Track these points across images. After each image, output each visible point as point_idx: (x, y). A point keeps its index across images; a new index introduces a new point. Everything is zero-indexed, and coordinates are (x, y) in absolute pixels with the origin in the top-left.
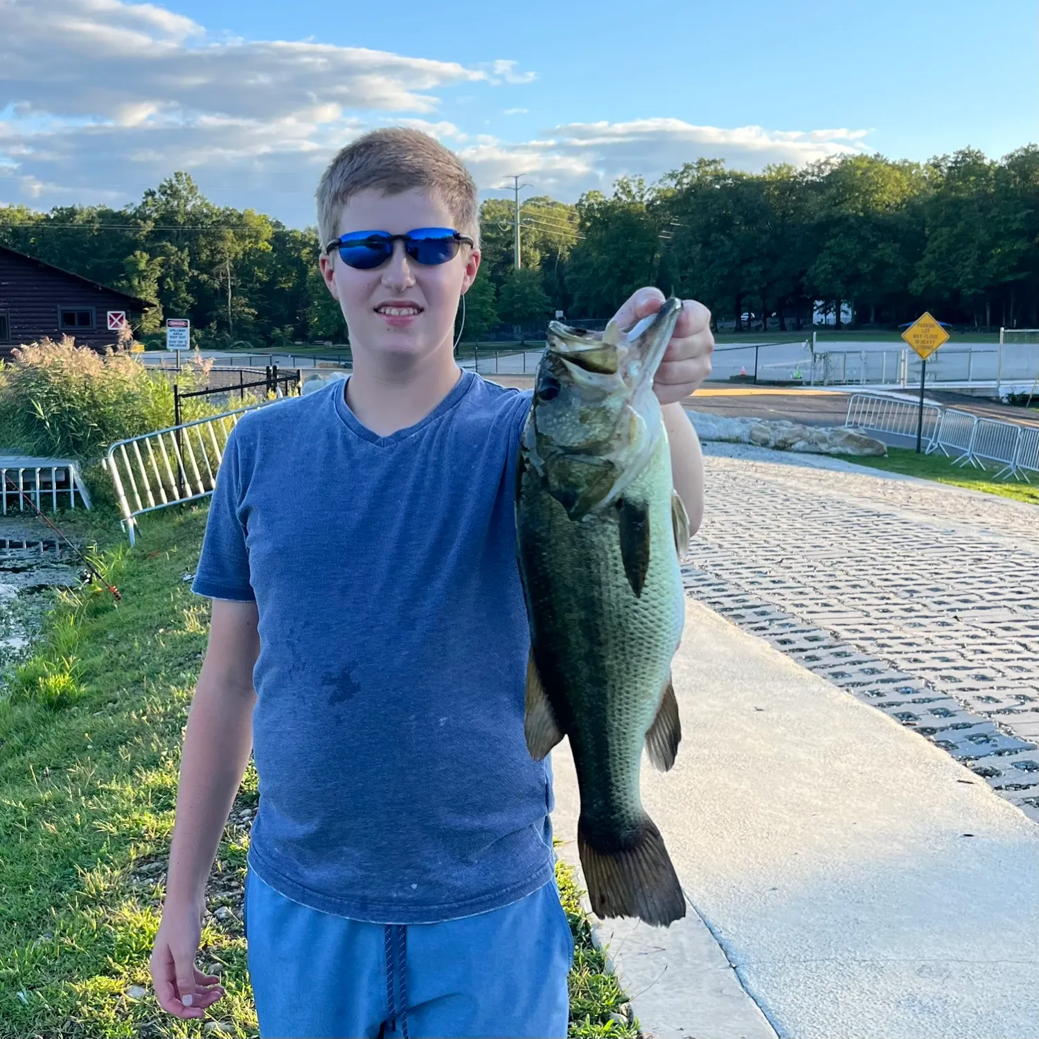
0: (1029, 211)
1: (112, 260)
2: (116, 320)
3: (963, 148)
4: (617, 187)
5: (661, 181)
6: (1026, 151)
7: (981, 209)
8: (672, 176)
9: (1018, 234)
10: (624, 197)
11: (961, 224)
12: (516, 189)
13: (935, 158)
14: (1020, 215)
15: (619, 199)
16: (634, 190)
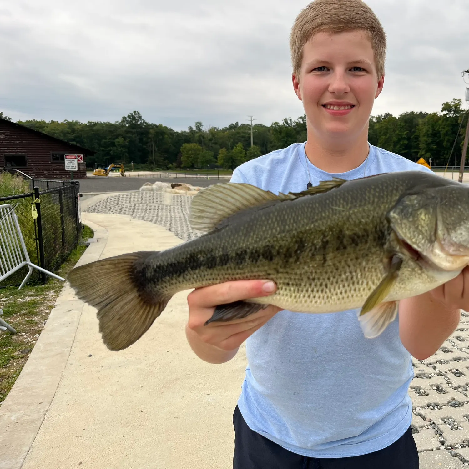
0: (407, 132)
1: (110, 140)
2: (79, 158)
3: (387, 113)
4: (284, 121)
5: (297, 119)
6: (405, 113)
7: (393, 131)
8: (301, 118)
9: (405, 138)
10: (286, 124)
11: (388, 135)
12: (251, 121)
13: (379, 115)
14: (405, 133)
15: (284, 125)
16: (289, 122)
